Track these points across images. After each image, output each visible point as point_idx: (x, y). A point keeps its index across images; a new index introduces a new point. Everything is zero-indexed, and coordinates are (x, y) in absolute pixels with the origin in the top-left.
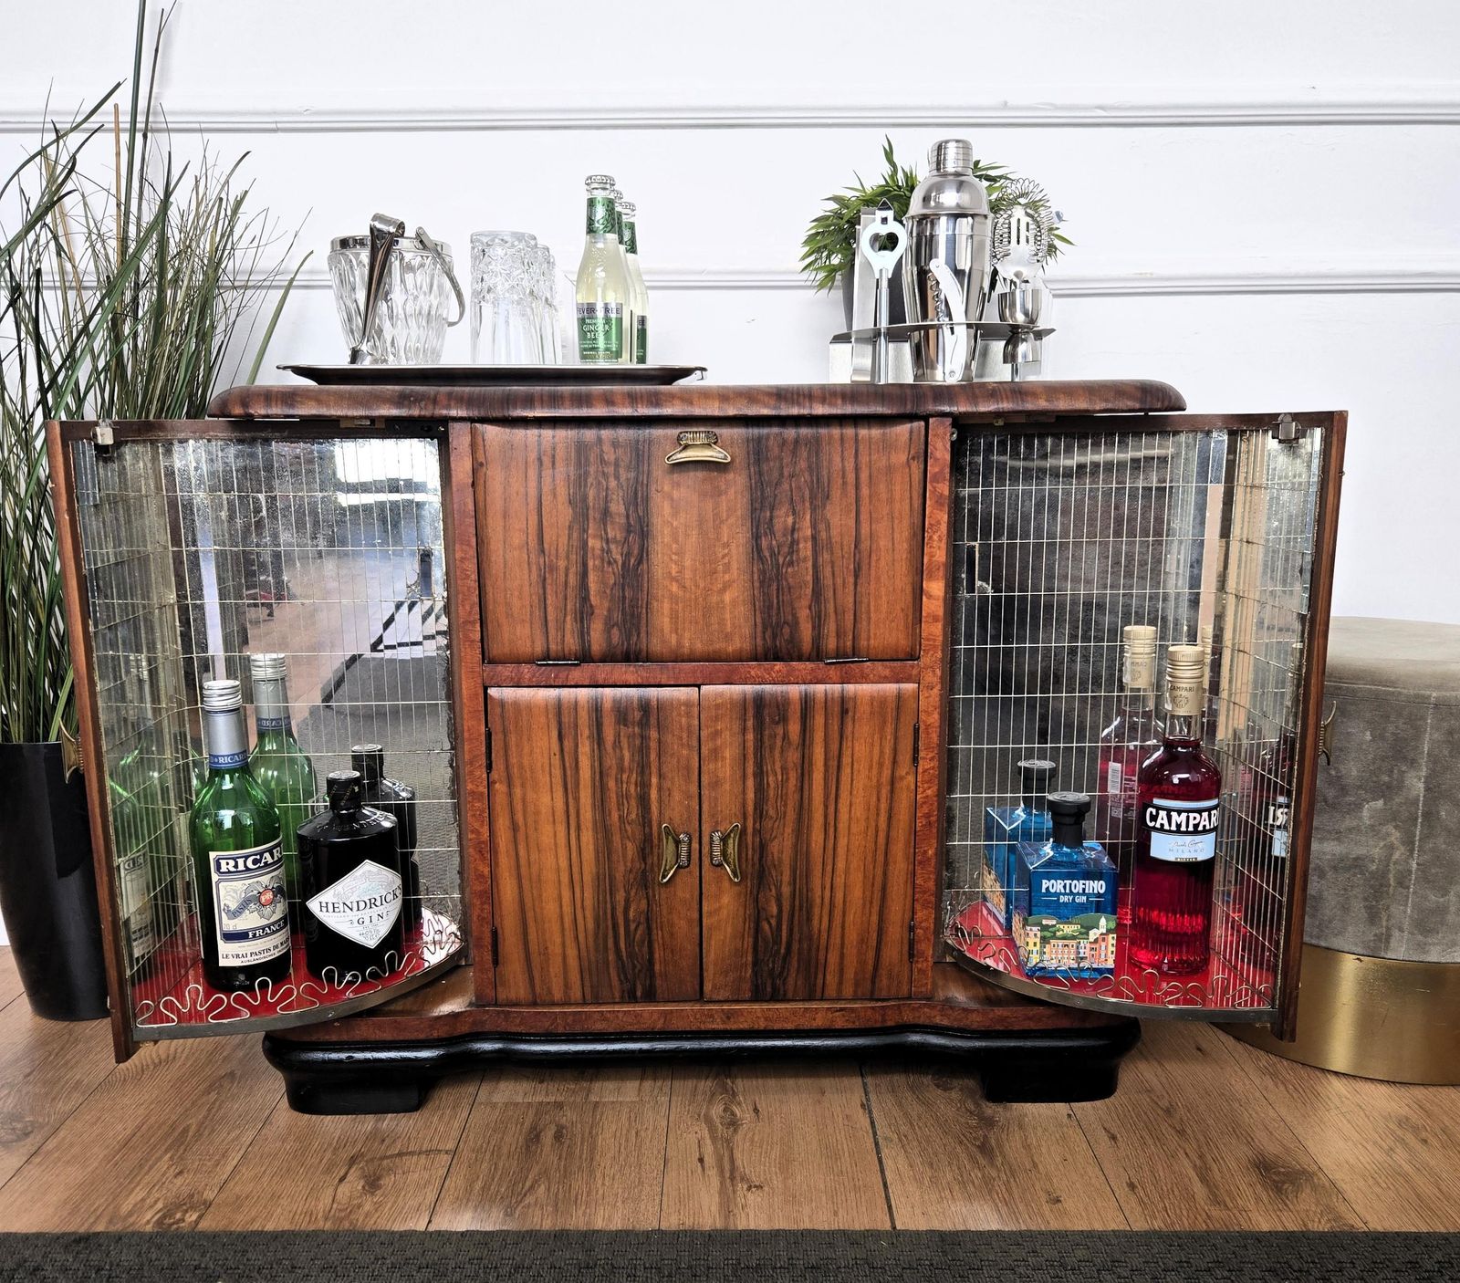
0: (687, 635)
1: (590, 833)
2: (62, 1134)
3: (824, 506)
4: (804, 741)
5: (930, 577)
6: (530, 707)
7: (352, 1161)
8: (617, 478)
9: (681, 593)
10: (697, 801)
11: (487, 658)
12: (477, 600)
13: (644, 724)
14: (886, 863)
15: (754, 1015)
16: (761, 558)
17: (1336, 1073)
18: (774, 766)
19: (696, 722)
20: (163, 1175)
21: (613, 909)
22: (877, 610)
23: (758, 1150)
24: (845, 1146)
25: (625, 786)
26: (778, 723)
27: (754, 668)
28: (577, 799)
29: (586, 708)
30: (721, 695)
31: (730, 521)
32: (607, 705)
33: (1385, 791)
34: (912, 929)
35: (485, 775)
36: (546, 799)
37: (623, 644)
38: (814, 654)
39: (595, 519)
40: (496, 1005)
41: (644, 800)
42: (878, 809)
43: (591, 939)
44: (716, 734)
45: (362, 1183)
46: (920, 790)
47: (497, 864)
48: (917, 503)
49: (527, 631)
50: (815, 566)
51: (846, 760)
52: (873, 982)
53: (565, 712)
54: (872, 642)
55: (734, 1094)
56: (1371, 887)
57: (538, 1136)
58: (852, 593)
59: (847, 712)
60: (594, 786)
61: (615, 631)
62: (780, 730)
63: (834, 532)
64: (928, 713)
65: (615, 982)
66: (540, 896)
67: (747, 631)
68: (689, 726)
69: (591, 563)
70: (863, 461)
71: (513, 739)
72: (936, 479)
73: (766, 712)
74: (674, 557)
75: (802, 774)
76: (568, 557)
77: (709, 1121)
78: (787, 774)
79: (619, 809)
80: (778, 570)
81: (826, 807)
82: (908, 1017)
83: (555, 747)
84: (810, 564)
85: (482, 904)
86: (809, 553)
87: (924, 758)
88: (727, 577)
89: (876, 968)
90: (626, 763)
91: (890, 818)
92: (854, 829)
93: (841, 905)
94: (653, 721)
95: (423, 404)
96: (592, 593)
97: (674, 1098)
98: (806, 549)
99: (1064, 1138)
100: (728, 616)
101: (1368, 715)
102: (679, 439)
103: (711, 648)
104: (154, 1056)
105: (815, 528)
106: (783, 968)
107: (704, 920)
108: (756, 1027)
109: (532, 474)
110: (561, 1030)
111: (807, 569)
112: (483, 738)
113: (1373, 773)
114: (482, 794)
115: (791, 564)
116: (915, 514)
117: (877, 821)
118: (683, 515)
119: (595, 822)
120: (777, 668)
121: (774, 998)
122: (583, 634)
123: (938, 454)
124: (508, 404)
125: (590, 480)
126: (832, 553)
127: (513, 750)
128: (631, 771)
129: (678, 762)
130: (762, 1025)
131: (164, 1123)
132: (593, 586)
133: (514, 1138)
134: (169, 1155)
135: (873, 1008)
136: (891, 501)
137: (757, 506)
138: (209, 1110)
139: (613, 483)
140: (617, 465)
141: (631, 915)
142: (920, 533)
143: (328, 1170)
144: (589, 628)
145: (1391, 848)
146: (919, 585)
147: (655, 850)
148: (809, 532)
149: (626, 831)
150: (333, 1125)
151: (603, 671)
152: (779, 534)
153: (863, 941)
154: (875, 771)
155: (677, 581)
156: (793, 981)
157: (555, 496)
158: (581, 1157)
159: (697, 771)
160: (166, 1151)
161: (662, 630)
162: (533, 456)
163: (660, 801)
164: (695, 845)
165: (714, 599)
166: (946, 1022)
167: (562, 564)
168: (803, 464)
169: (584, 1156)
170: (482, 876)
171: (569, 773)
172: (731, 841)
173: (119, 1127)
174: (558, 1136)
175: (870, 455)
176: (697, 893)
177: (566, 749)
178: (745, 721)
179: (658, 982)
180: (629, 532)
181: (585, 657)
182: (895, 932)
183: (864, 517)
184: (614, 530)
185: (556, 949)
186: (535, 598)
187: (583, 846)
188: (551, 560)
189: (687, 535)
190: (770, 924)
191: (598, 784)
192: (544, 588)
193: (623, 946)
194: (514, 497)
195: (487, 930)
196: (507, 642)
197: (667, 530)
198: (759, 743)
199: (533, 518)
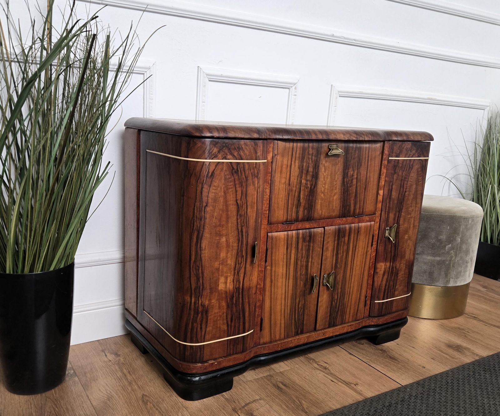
0: (324, 211)
1: (291, 280)
3: (360, 168)
4: (348, 242)
5: (380, 189)
6: (280, 238)
7: (234, 411)
8: (312, 159)
9: (324, 197)
10: (320, 265)
11: (270, 223)
12: (268, 202)
14: (363, 278)
15: (330, 332)
16: (344, 185)
18: (341, 251)
19: (323, 239)
21: (295, 304)
22: (369, 200)
25: (302, 263)
26: (343, 237)
27: (338, 221)
28: (289, 269)
29: (295, 238)
30: (330, 230)
31: (338, 173)
32: (300, 236)
33: (451, 242)
34: (366, 297)
35: (264, 264)
36: (281, 270)
37: (307, 215)
38: (353, 215)
39: (304, 173)
40: (260, 344)
41: (307, 267)
42: (363, 261)
43: (288, 316)
44: (328, 242)
46: (372, 254)
47: (265, 295)
49: (282, 213)
50: (356, 187)
51: (357, 247)
52: (356, 315)
53: (289, 239)
54: (366, 210)
55: (313, 359)
56: (447, 268)
57: (279, 387)
58: (364, 195)
59: (359, 232)
60: (294, 264)
61: (306, 211)
62: (343, 240)
63: (362, 176)
64: (376, 231)
65: (293, 330)
66: (276, 304)
67: (338, 208)
68: (321, 241)
69: (302, 188)
70: (370, 155)
71: (274, 250)
72: (385, 160)
73: (341, 234)
74: (323, 185)
75: (347, 253)
76: (296, 187)
77: (318, 369)
78: (343, 253)
79: (300, 271)
80: (348, 188)
81: (351, 263)
82: (364, 324)
83: (285, 252)
84: (355, 186)
85: (259, 310)
86: (355, 183)
87: (374, 245)
88: (335, 191)
89: (357, 311)
90: (304, 256)
91: (365, 264)
92: (357, 269)
93: (352, 293)
94: (312, 241)
96: (301, 198)
99: (404, 350)
100: (334, 204)
101: (449, 222)
102: (329, 147)
103: (329, 215)
105: (357, 175)
106: (336, 315)
107: (319, 304)
109: (290, 157)
111: (354, 188)
112: (265, 251)
113: (449, 237)
114: (263, 271)
115: (351, 186)
116: (379, 170)
117: (362, 265)
118: (327, 171)
121: (334, 325)
122: (297, 212)
123: (386, 152)
125: (305, 160)
126: (360, 183)
127: (274, 254)
128: (305, 258)
129: (317, 253)
130: (331, 335)
132: (302, 196)
133: (273, 390)
135: (357, 323)
136: (375, 166)
137: (345, 168)
139: (310, 161)
140: (312, 155)
141: (300, 306)
144: (299, 210)
145: (452, 257)
146: (378, 192)
147: (308, 283)
149: (301, 278)
151: (300, 225)
152: (349, 177)
153: (355, 303)
154: (363, 250)
155: (323, 193)
156: (339, 319)
157: (295, 166)
158: (300, 390)
159: (321, 256)
161: (318, 210)
162: (291, 151)
163: (311, 266)
164: (318, 280)
165: (332, 199)
166: (373, 324)
167: (294, 189)
168: (357, 155)
170: (260, 300)
171: (288, 260)
172: (331, 277)
174: (285, 385)
175: (371, 153)
176: (317, 296)
177: (288, 252)
178: (335, 238)
179: (305, 327)
180: (313, 177)
181: (297, 220)
182: (363, 298)
183: (368, 171)
184: (309, 177)
185: (278, 322)
186: (286, 201)
187: (289, 284)
188: (291, 188)
189: (327, 178)
190: (335, 302)
191: (295, 263)
192: (289, 197)
193: (296, 317)
194: (284, 166)
195: (259, 319)
196: (276, 217)
197: (322, 177)
198: (338, 244)
199: (288, 173)
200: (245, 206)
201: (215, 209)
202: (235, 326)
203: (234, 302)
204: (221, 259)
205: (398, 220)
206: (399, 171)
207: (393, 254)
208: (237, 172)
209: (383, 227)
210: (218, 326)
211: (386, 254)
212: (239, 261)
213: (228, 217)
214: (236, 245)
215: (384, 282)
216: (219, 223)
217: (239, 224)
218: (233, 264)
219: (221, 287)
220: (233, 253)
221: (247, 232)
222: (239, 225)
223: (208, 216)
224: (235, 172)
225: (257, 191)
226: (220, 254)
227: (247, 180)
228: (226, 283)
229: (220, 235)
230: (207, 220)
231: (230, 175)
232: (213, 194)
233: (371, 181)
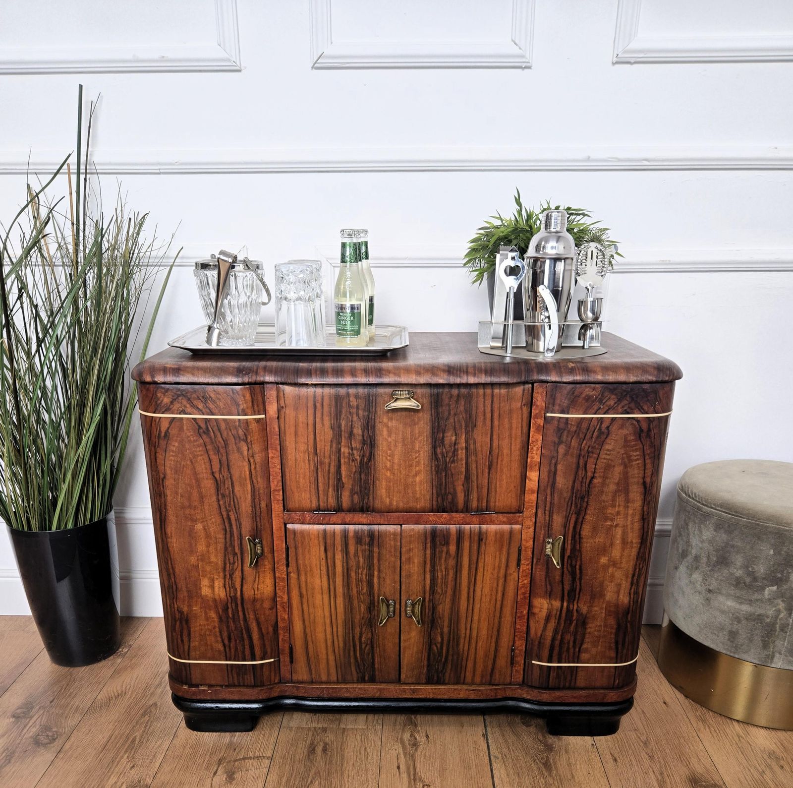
0: (395, 499)
1: (342, 599)
2: (72, 739)
3: (473, 431)
4: (458, 554)
5: (531, 470)
6: (309, 533)
7: (220, 762)
8: (358, 415)
9: (392, 477)
10: (399, 584)
11: (286, 509)
12: (280, 479)
13: (371, 544)
14: (500, 618)
15: (428, 691)
16: (437, 459)
17: (738, 721)
18: (441, 567)
19: (399, 544)
20: (125, 767)
21: (353, 637)
22: (501, 487)
23: (428, 762)
24: (474, 761)
25: (360, 576)
26: (444, 545)
27: (431, 516)
28: (334, 582)
29: (339, 536)
30: (413, 530)
31: (420, 438)
32: (351, 534)
33: (777, 582)
34: (513, 650)
35: (285, 569)
36: (317, 582)
37: (360, 503)
38: (465, 510)
39: (345, 437)
40: (292, 682)
41: (370, 583)
42: (497, 589)
43: (342, 652)
44: (410, 550)
45: (225, 776)
46: (520, 580)
47: (292, 614)
48: (525, 430)
49: (308, 496)
50: (467, 463)
51: (481, 564)
52: (491, 676)
53: (328, 537)
54: (497, 504)
55: (416, 726)
56: (766, 630)
57: (314, 750)
58: (487, 478)
59: (482, 540)
60: (343, 576)
61: (356, 497)
62: (445, 549)
63: (478, 445)
64: (527, 541)
65: (354, 673)
66: (315, 630)
67: (428, 497)
68: (395, 546)
69: (342, 461)
70: (496, 407)
71: (300, 551)
72: (536, 417)
73: (438, 539)
74: (388, 458)
75: (456, 572)
76: (330, 457)
77: (402, 742)
78: (448, 571)
79: (357, 588)
80: (446, 465)
81: (469, 588)
82: (509, 694)
83: (323, 555)
84: (464, 462)
85: (284, 633)
86: (464, 456)
87: (523, 564)
88: (418, 468)
89: (493, 669)
90: (361, 564)
91: (503, 594)
92: (484, 600)
93: (475, 638)
94: (376, 542)
95: (250, 375)
96: (343, 476)
97: (384, 727)
98: (462, 454)
99: (589, 760)
100: (418, 489)
101: (773, 541)
102: (392, 394)
103: (408, 506)
104: (115, 691)
105: (467, 443)
106: (443, 668)
107: (402, 644)
108: (428, 697)
109: (311, 411)
110: (325, 696)
111: (462, 464)
112: (284, 550)
113: (772, 572)
114: (284, 578)
115: (453, 462)
116: (524, 435)
117: (496, 596)
118: (393, 436)
119: (344, 594)
120: (444, 516)
121: (438, 682)
122: (338, 498)
123: (538, 403)
124: (297, 373)
125: (343, 416)
126: (477, 456)
127: (300, 556)
128: (363, 568)
129: (389, 564)
130: (431, 696)
131: (123, 734)
132: (344, 473)
133: (301, 750)
134: (126, 755)
135: (491, 690)
136: (511, 428)
137: (436, 431)
138: (145, 727)
139: (355, 418)
140: (357, 408)
141: (363, 640)
142: (526, 445)
143: (207, 768)
144: (341, 495)
145: (779, 611)
146: (524, 474)
147: (376, 608)
148: (464, 445)
149: (361, 598)
150: (209, 738)
151: (349, 517)
152: (447, 446)
153: (486, 655)
154: (496, 571)
155: (390, 470)
156: (448, 674)
157: (323, 425)
158: (336, 764)
159: (399, 570)
160: (125, 753)
161: (381, 496)
162: (311, 404)
163: (379, 584)
164: (398, 606)
165: (411, 480)
166: (529, 697)
167: (327, 461)
168: (462, 408)
169: (338, 763)
170: (284, 619)
171: (330, 569)
172: (417, 606)
173: (100, 737)
174: (325, 750)
175: (500, 403)
176: (398, 630)
177: (329, 557)
178: (426, 544)
179: (377, 673)
180: (364, 444)
181: (339, 509)
182: (504, 651)
183: (495, 437)
184: (355, 443)
185: (323, 656)
186: (312, 479)
187: (338, 606)
188: (321, 459)
189: (395, 446)
190: (437, 646)
191: (345, 574)
192: (317, 473)
193: (358, 655)
194: (301, 425)
195: (287, 646)
196: (297, 502)
197: (385, 443)
198: (433, 555)
199: (311, 436)
200: (228, 483)
201: (178, 484)
202: (236, 649)
203: (231, 616)
204: (199, 554)
205: (575, 528)
206: (570, 439)
207: (567, 587)
208: (207, 432)
209: (542, 536)
210: (209, 643)
211: (550, 584)
212: (229, 560)
213: (202, 498)
214: (221, 536)
215: (549, 633)
216: (188, 504)
217: (222, 507)
218: (219, 563)
219: (205, 591)
220: (219, 548)
221: (238, 520)
222: (223, 509)
223: (168, 492)
224: (204, 432)
225: (249, 461)
226: (196, 545)
227: (226, 445)
228: (212, 587)
229: (194, 521)
230: (169, 498)
231: (197, 436)
232: (172, 463)
233: (503, 454)
